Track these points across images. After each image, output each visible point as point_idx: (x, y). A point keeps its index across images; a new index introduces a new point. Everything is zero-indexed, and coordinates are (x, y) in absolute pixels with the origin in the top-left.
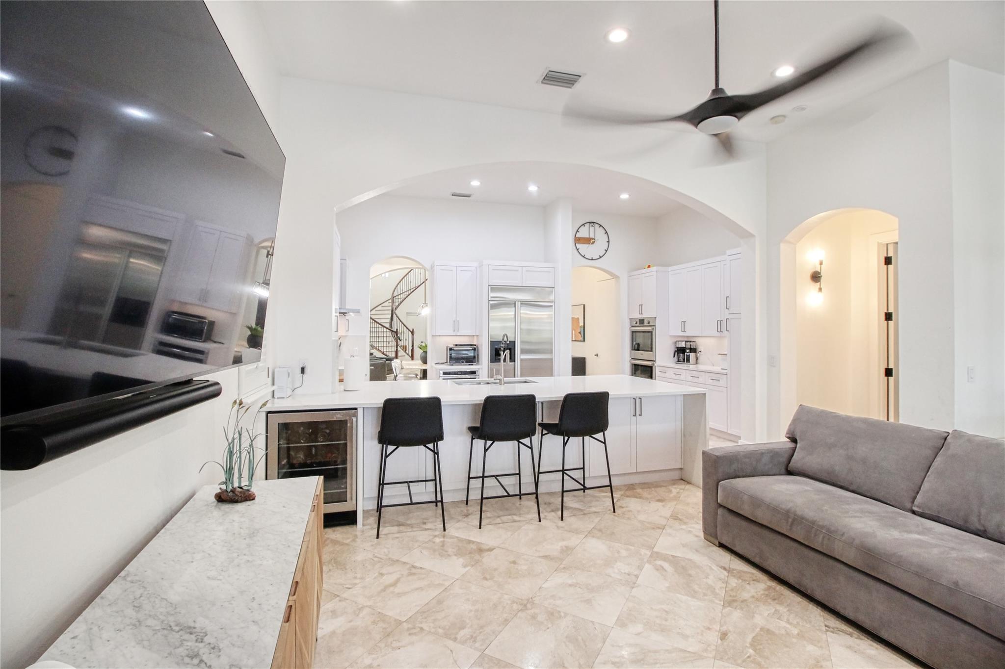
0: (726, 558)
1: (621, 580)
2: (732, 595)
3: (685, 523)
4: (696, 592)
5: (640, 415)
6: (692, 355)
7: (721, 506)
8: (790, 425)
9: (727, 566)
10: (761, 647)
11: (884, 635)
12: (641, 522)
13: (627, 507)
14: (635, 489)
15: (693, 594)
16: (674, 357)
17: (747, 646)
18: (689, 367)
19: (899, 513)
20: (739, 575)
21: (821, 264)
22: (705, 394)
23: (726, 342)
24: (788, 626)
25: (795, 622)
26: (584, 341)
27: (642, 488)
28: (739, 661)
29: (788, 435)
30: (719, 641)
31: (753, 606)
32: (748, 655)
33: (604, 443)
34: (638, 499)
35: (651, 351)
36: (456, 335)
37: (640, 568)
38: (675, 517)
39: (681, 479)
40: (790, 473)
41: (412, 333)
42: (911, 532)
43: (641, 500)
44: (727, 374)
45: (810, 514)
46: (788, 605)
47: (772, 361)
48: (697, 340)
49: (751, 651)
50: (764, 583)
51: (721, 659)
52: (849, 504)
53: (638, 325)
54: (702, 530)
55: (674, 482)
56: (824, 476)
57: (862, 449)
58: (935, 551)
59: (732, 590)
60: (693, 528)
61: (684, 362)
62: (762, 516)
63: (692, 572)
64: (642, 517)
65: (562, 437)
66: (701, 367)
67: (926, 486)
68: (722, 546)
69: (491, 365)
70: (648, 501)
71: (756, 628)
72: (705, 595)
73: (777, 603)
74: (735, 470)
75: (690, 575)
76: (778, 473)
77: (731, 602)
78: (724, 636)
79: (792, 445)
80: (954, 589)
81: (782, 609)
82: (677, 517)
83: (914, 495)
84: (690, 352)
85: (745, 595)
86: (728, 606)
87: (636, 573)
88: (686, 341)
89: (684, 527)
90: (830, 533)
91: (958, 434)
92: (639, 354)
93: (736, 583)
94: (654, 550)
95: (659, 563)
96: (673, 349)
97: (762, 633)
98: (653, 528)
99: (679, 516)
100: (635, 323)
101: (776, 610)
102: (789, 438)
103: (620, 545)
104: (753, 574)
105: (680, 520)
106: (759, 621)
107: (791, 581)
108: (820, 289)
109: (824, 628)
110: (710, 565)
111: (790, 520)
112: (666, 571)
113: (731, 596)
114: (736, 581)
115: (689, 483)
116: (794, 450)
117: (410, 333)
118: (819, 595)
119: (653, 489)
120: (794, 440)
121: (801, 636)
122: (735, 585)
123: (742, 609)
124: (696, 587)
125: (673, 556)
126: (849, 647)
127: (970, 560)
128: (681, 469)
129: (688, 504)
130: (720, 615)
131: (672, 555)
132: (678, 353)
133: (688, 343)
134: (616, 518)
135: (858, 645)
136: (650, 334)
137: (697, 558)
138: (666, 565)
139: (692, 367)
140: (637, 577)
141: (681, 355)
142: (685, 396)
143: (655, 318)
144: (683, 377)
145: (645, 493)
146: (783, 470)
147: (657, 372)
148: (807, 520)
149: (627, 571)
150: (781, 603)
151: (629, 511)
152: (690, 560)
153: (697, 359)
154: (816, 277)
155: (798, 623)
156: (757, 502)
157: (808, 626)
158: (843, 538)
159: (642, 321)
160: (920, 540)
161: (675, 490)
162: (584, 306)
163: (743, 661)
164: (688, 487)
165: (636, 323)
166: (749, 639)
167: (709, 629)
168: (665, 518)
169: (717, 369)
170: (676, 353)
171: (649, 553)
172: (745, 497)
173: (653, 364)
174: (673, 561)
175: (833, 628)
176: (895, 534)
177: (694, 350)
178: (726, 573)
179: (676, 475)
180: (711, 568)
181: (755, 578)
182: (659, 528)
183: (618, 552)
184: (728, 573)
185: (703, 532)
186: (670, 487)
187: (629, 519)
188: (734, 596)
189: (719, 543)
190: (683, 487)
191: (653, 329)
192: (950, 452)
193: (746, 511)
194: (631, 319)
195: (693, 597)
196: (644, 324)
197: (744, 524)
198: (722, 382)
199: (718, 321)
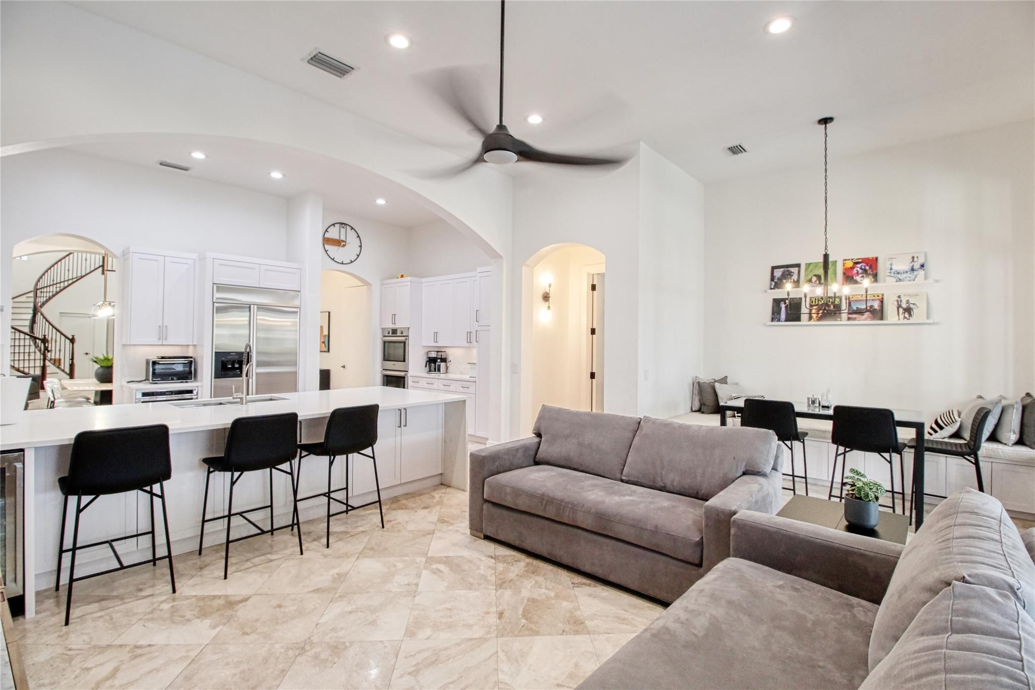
0: (491, 547)
1: (402, 592)
2: (501, 578)
3: (452, 524)
4: (471, 584)
5: (405, 426)
6: (443, 365)
7: (486, 501)
8: (536, 423)
9: (493, 555)
10: (531, 615)
12: (410, 532)
13: (395, 520)
14: (399, 501)
15: (470, 587)
16: (426, 366)
17: (520, 618)
18: (441, 375)
19: (614, 483)
20: (504, 559)
21: (550, 286)
22: (464, 401)
23: (475, 352)
24: (547, 591)
25: (551, 587)
26: (329, 351)
27: (407, 499)
28: (516, 633)
29: (534, 432)
30: (498, 621)
31: (518, 583)
32: (522, 624)
33: (373, 458)
34: (405, 510)
35: (404, 361)
36: (162, 345)
37: (419, 576)
38: (442, 521)
39: (442, 484)
40: (537, 463)
41: (72, 341)
42: (624, 495)
43: (407, 511)
44: (475, 382)
46: (544, 575)
47: (515, 369)
48: (447, 350)
49: (524, 621)
50: (524, 561)
51: (502, 635)
52: (582, 482)
53: (391, 335)
54: (469, 527)
55: (435, 488)
56: (562, 463)
57: (589, 437)
58: (642, 506)
59: (501, 574)
60: (460, 527)
61: (436, 371)
62: (522, 504)
63: (466, 567)
64: (411, 527)
65: (328, 457)
66: (451, 375)
67: (629, 459)
68: (487, 538)
69: (214, 382)
70: (414, 510)
71: (524, 600)
72: (479, 584)
73: (536, 576)
75: (464, 571)
76: (528, 465)
77: (501, 584)
78: (501, 615)
79: (537, 440)
80: (656, 531)
81: (540, 579)
82: (444, 520)
83: (622, 467)
84: (441, 362)
85: (511, 575)
86: (499, 589)
87: (415, 582)
88: (437, 352)
89: (451, 528)
91: (647, 419)
92: (390, 365)
93: (503, 567)
94: (428, 555)
95: (435, 566)
96: (424, 360)
97: (529, 603)
98: (424, 535)
99: (445, 519)
100: (387, 332)
101: (536, 581)
102: (535, 434)
103: (393, 558)
104: (514, 556)
105: (447, 522)
106: (525, 593)
107: (545, 554)
108: (549, 308)
109: (571, 586)
110: (479, 557)
111: (544, 502)
112: (442, 572)
113: (500, 579)
114: (502, 565)
115: (449, 486)
116: (539, 444)
117: (68, 341)
118: (566, 560)
119: (417, 498)
120: (539, 435)
121: (557, 597)
122: (501, 569)
123: (510, 588)
124: (471, 580)
125: (447, 557)
127: (661, 509)
128: (441, 474)
129: (451, 506)
130: (495, 598)
131: (445, 557)
132: (429, 365)
133: (440, 353)
134: (386, 533)
136: (403, 344)
137: (466, 553)
138: (441, 567)
139: (443, 376)
140: (417, 585)
141: (433, 365)
142: (446, 404)
143: (409, 328)
144: (434, 386)
145: (410, 503)
146: (532, 462)
147: (410, 381)
148: (557, 500)
149: (406, 582)
150: (538, 575)
151: (397, 524)
152: (462, 557)
153: (447, 368)
154: (546, 297)
155: (553, 587)
156: (517, 492)
157: (561, 587)
158: (584, 509)
159: (394, 331)
160: (630, 501)
161: (437, 495)
162: (329, 313)
163: (520, 631)
164: (448, 490)
165: (389, 333)
166: (520, 611)
167: (488, 613)
168: (433, 523)
169: (467, 377)
170: (428, 363)
171: (424, 560)
172: (508, 489)
173: (406, 375)
174: (447, 561)
175: (577, 584)
176: (616, 498)
177: (444, 360)
178: (493, 561)
179: (437, 480)
180: (481, 560)
181: (516, 559)
182: (429, 534)
184: (495, 560)
185: (470, 528)
186: (433, 494)
187: (399, 531)
188: (503, 579)
189: (484, 535)
190: (444, 491)
191: (406, 339)
192: (643, 432)
194: (383, 329)
195: (470, 589)
196: (397, 334)
197: (505, 513)
198: (472, 389)
199: (468, 332)
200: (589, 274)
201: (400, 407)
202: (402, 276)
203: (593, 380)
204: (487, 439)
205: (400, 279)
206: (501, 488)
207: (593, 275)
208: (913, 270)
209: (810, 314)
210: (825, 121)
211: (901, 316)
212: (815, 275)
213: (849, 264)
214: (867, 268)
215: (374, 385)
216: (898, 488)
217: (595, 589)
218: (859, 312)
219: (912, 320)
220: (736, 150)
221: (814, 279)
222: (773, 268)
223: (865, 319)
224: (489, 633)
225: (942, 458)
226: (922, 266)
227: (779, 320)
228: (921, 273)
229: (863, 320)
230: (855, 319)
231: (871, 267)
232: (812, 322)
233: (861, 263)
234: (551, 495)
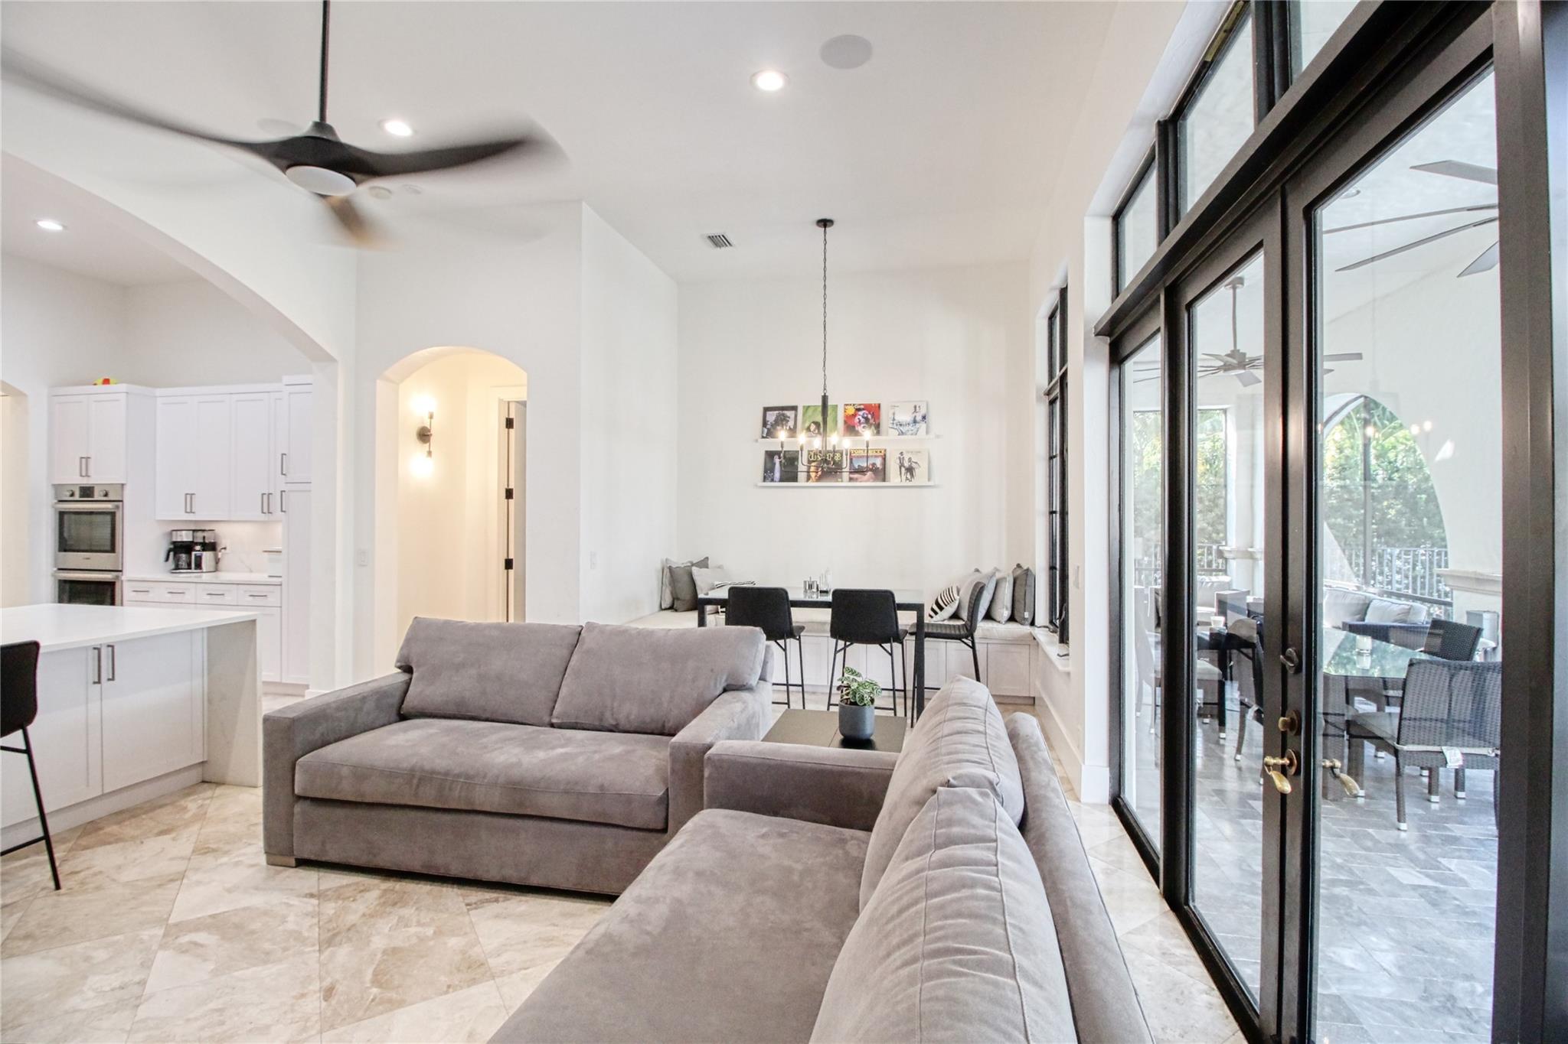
0: (311, 879)
1: (106, 1005)
2: (331, 927)
3: (226, 853)
4: (267, 953)
6: (207, 557)
7: (299, 798)
8: (402, 649)
9: (314, 891)
10: (388, 976)
11: (535, 880)
12: (126, 884)
13: (88, 868)
14: (101, 829)
15: (266, 958)
16: (167, 559)
17: (367, 988)
18: (200, 577)
19: (538, 731)
20: (338, 894)
21: (431, 417)
22: (254, 621)
23: (279, 530)
24: (420, 929)
25: (428, 920)
27: (119, 823)
28: (360, 1014)
29: (399, 664)
30: (324, 1004)
31: (365, 929)
32: (372, 997)
34: (114, 845)
35: (113, 550)
37: (147, 965)
38: (203, 850)
39: (204, 782)
40: (403, 717)
42: (553, 748)
43: (121, 845)
44: (281, 585)
45: (441, 764)
46: (415, 903)
47: (362, 559)
48: (217, 527)
49: (375, 990)
50: (376, 888)
51: (332, 1027)
52: (486, 736)
53: (77, 497)
54: (263, 851)
55: (189, 791)
56: (452, 709)
57: (497, 663)
58: (581, 759)
59: (330, 921)
60: (244, 854)
61: (190, 569)
62: (372, 791)
63: (256, 925)
64: (126, 876)
66: (224, 576)
67: (564, 691)
68: (303, 863)
70: (138, 842)
71: (375, 955)
72: (285, 949)
73: (401, 907)
74: (322, 734)
75: (253, 932)
76: (386, 722)
77: (330, 940)
78: (329, 993)
79: (405, 677)
80: (602, 793)
81: (408, 912)
82: (209, 848)
83: (551, 705)
84: (204, 550)
85: (352, 918)
86: (327, 948)
87: (137, 979)
88: (194, 531)
89: (225, 859)
90: (469, 779)
91: (591, 626)
92: (75, 559)
93: (335, 908)
94: (170, 922)
95: (185, 939)
96: (165, 546)
97: (385, 957)
98: (160, 886)
99: (211, 846)
100: (68, 494)
101: (400, 918)
102: (400, 668)
103: (82, 945)
104: (357, 884)
105: (214, 850)
106: (379, 943)
107: (416, 866)
108: (430, 453)
109: (465, 909)
110: (284, 900)
111: (415, 781)
112: (202, 946)
113: (329, 931)
114: (333, 905)
115: (219, 784)
116: (408, 684)
118: (455, 870)
119: (144, 816)
120: (408, 669)
121: (438, 933)
122: (333, 912)
123: (350, 940)
124: (267, 946)
125: (213, 916)
126: (497, 916)
127: (611, 758)
128: (203, 763)
129: (225, 820)
130: (317, 966)
131: (210, 916)
132: (175, 555)
133: (200, 535)
134: (65, 899)
135: (506, 909)
136: (108, 518)
137: (258, 900)
138: (201, 937)
139: (205, 577)
140: (142, 983)
141: (184, 556)
142: (212, 630)
143: (123, 485)
144: (188, 597)
145: (129, 829)
146: (394, 716)
147: (126, 590)
148: (439, 773)
149: (116, 984)
150: (405, 905)
151: (95, 874)
152: (245, 909)
153: (217, 561)
154: (424, 435)
155: (432, 920)
156: (362, 772)
157: (446, 916)
158: (486, 781)
159: (87, 492)
160: (566, 753)
161: (192, 805)
163: (368, 1009)
164: (219, 791)
165: (72, 495)
166: (368, 976)
167: (303, 996)
168: (182, 858)
169: (263, 577)
170: (172, 554)
171: (160, 932)
172: (345, 771)
173: (117, 577)
174: (216, 924)
175: (475, 903)
176: (541, 755)
177: (211, 547)
178: (315, 901)
179: (194, 776)
180: (288, 905)
181: (362, 888)
182: (172, 880)
183: (87, 959)
184: (319, 899)
185: (266, 853)
186: (183, 803)
187: (98, 888)
188: (334, 929)
189: (298, 859)
190: (209, 793)
191: (117, 507)
192: (585, 647)
193: (347, 792)
194: (57, 487)
195: (265, 962)
196: (93, 497)
197: (340, 813)
198: (273, 599)
199: (263, 494)
200: (501, 401)
201: (96, 644)
202: (106, 382)
203: (510, 570)
204: (307, 687)
205: (101, 388)
206: (331, 770)
207: (509, 402)
208: (915, 422)
209: (808, 472)
210: (825, 223)
211: (904, 478)
212: (813, 422)
213: (851, 411)
214: (870, 416)
215: (34, 601)
216: (899, 685)
217: (504, 904)
218: (861, 471)
219: (914, 482)
220: (719, 241)
221: (813, 427)
222: (766, 410)
223: (866, 480)
224: (305, 1029)
225: (941, 643)
226: (924, 418)
227: (772, 480)
228: (923, 426)
229: (866, 481)
230: (856, 480)
231: (873, 415)
232: (810, 484)
233: (863, 409)
234: (428, 766)
